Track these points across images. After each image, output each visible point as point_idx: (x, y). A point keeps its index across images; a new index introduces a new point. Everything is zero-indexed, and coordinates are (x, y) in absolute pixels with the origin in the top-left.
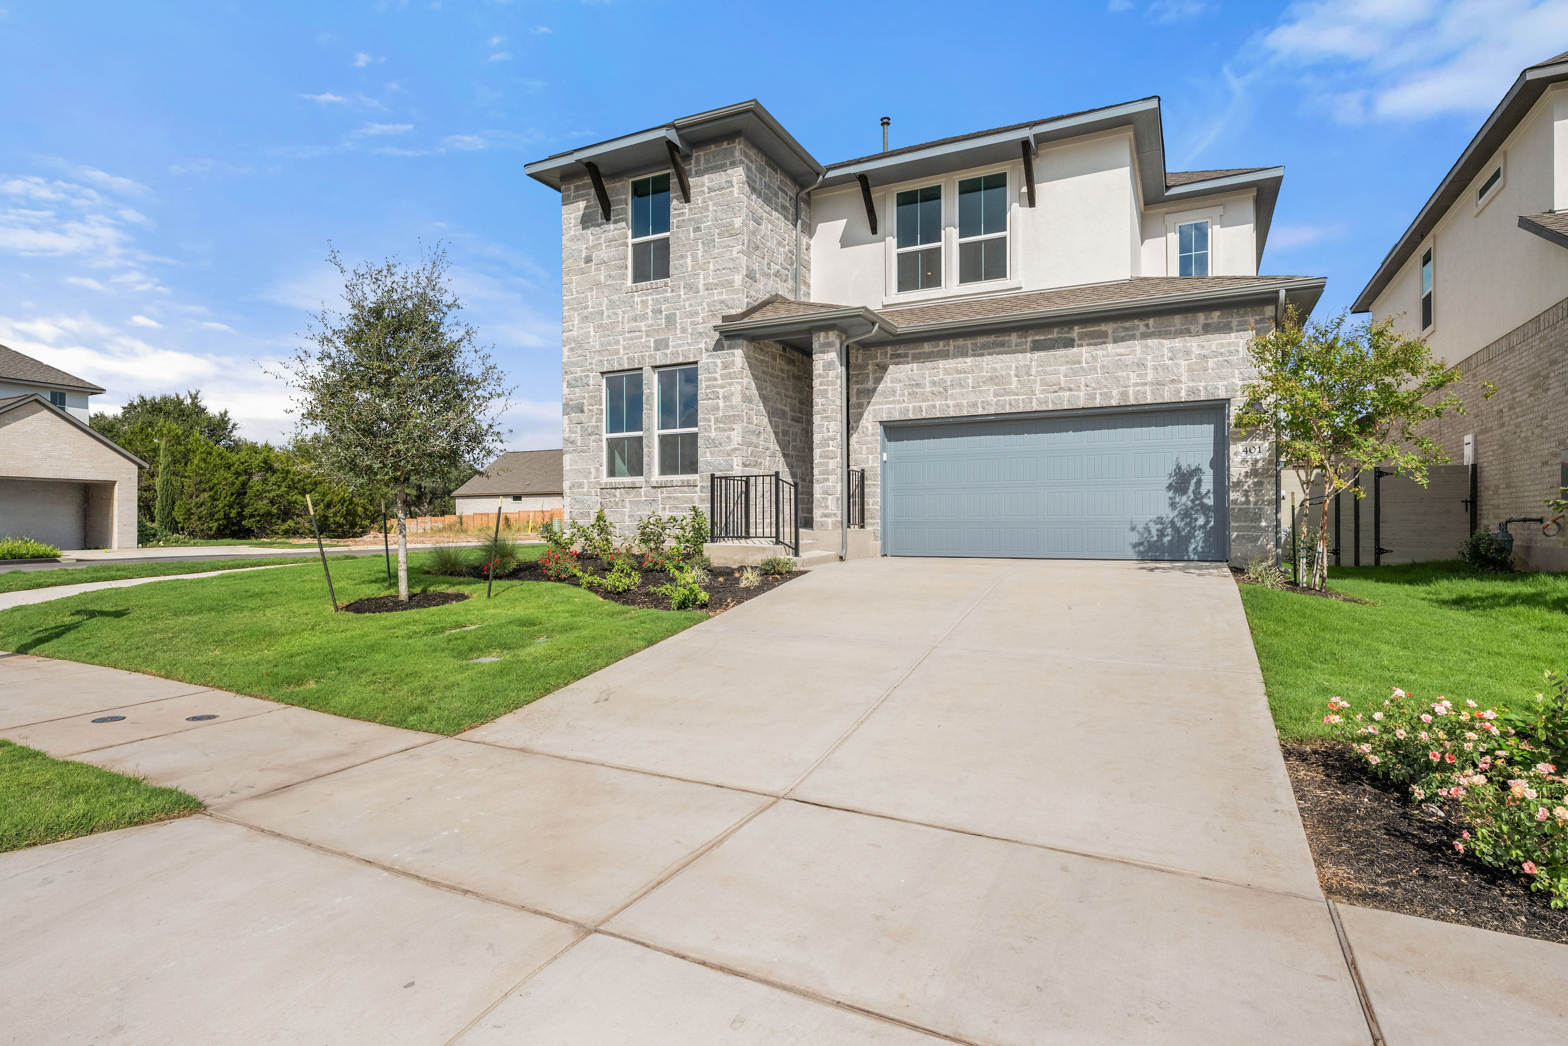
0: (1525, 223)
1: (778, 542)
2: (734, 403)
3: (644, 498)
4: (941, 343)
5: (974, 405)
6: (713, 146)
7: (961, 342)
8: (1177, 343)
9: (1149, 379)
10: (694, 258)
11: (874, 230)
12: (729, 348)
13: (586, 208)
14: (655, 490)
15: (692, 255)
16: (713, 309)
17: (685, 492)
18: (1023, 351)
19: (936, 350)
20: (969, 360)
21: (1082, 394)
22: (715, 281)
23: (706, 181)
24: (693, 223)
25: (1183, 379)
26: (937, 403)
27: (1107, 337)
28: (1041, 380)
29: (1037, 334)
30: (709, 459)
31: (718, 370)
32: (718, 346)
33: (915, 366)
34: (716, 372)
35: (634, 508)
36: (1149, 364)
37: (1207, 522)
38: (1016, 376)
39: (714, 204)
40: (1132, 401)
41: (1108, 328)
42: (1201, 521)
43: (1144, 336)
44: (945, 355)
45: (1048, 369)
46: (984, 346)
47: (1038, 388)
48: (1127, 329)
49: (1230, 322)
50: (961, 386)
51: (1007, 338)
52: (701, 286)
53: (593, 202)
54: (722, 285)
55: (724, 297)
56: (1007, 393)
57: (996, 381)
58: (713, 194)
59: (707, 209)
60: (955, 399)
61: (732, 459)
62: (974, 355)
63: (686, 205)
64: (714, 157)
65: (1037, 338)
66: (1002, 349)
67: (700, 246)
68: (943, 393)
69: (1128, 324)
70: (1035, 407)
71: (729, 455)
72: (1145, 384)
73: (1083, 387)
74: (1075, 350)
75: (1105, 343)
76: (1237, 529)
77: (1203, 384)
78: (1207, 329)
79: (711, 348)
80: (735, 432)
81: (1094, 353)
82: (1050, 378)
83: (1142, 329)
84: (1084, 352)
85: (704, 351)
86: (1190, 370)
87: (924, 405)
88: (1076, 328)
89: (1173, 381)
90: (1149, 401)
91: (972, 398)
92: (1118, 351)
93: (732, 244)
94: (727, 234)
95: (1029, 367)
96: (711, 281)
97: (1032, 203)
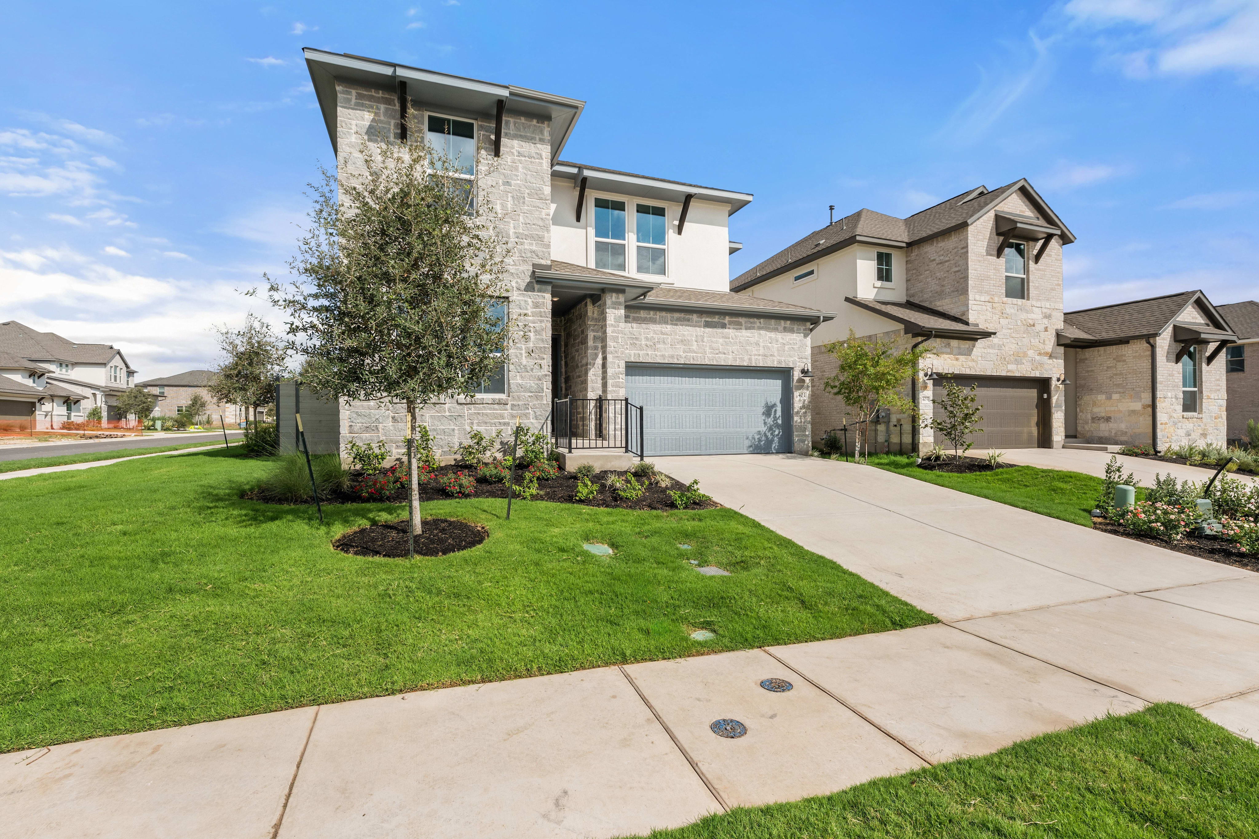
0: (847, 299)
1: (627, 451)
2: (544, 337)
3: (447, 414)
4: (652, 313)
5: (672, 357)
6: (523, 118)
7: (664, 314)
8: (773, 335)
9: (761, 352)
10: (503, 206)
11: (578, 219)
12: (539, 291)
13: (373, 120)
14: (461, 407)
15: (502, 205)
16: (524, 255)
17: (494, 409)
18: (700, 327)
19: (648, 316)
20: (669, 326)
21: (730, 357)
22: (526, 233)
23: (516, 145)
24: (502, 177)
25: (775, 354)
26: (650, 353)
27: (742, 325)
28: (710, 346)
29: (707, 317)
30: (520, 382)
31: (529, 307)
32: (529, 288)
33: (634, 325)
34: (527, 309)
35: (436, 423)
36: (761, 344)
37: (779, 432)
38: (696, 341)
39: (524, 168)
40: (754, 365)
41: (742, 320)
42: (777, 433)
43: (760, 328)
44: (653, 321)
45: (714, 339)
46: (679, 319)
47: (708, 350)
48: (751, 323)
49: (793, 328)
50: (664, 342)
51: (691, 317)
52: (511, 233)
53: (382, 118)
54: (532, 237)
55: (534, 248)
56: (691, 351)
57: (685, 343)
58: (523, 158)
59: (516, 169)
60: (661, 351)
61: (542, 384)
62: (672, 324)
63: (496, 159)
64: (525, 128)
65: (707, 319)
66: (688, 323)
67: (510, 199)
68: (653, 347)
69: (752, 320)
70: (707, 362)
71: (540, 380)
72: (759, 355)
73: (731, 354)
74: (727, 330)
75: (741, 329)
76: (797, 436)
77: (783, 358)
78: (785, 330)
79: (523, 288)
80: (545, 361)
81: (736, 334)
82: (714, 345)
83: (758, 324)
84: (730, 332)
85: (515, 289)
86: (778, 350)
87: (641, 353)
88: (727, 317)
89: (771, 355)
90: (761, 365)
91: (670, 352)
92: (748, 334)
93: (542, 207)
94: (536, 196)
95: (703, 337)
96: (521, 231)
97: (680, 233)
